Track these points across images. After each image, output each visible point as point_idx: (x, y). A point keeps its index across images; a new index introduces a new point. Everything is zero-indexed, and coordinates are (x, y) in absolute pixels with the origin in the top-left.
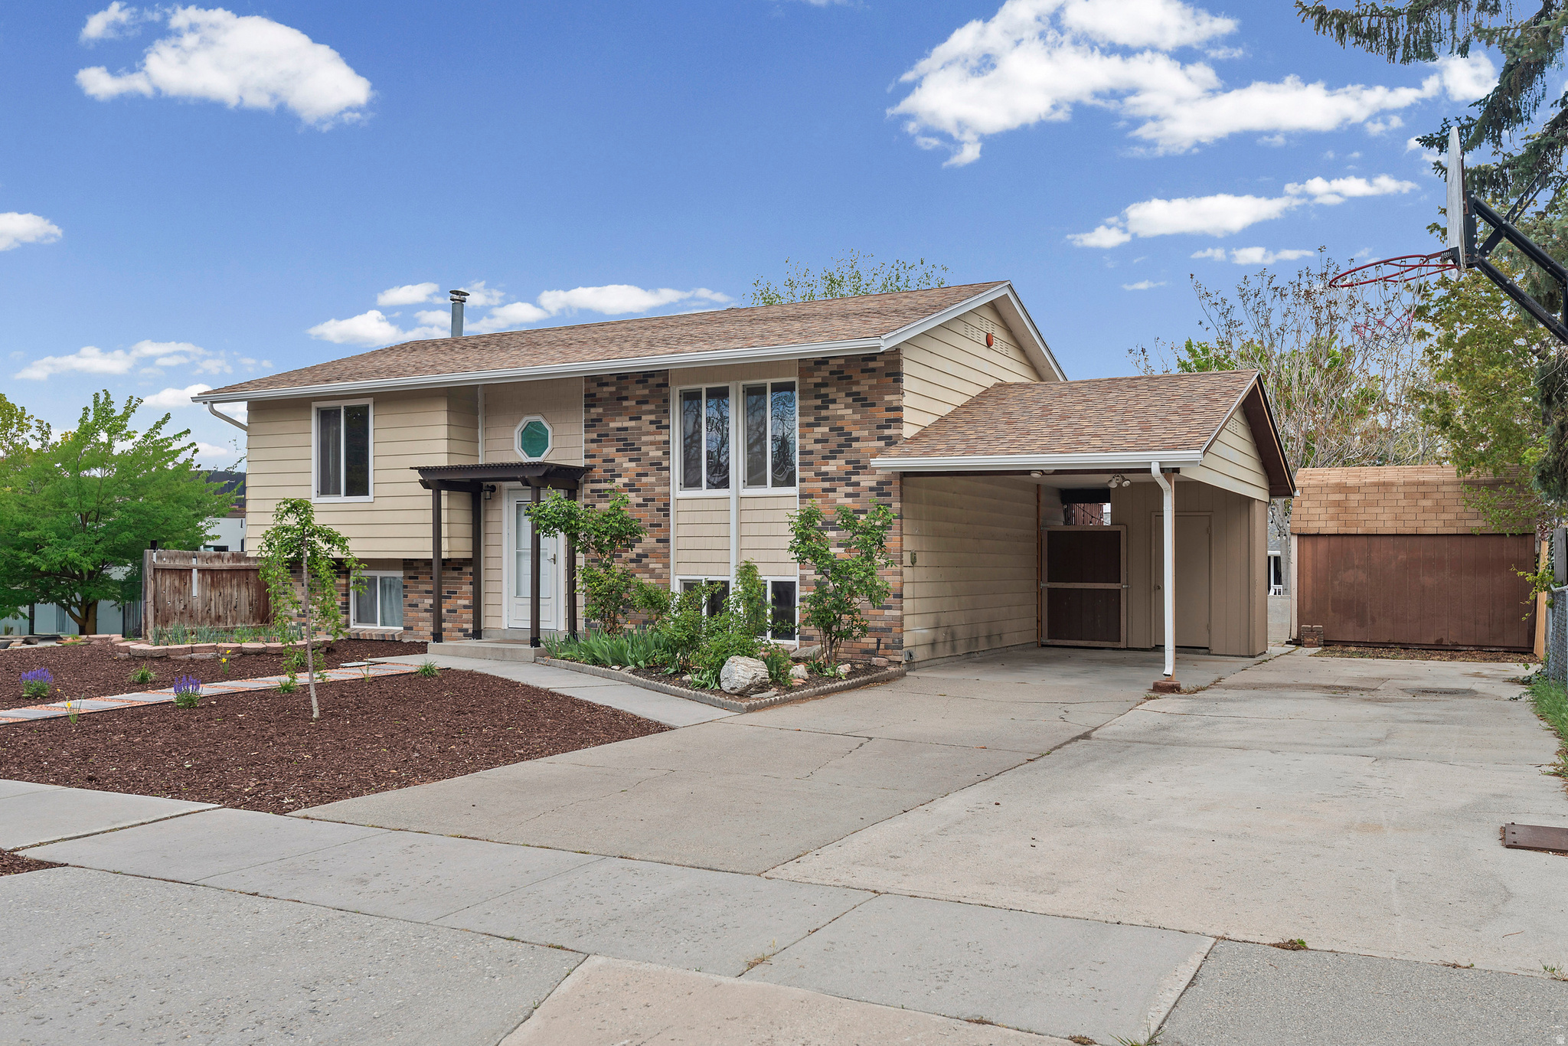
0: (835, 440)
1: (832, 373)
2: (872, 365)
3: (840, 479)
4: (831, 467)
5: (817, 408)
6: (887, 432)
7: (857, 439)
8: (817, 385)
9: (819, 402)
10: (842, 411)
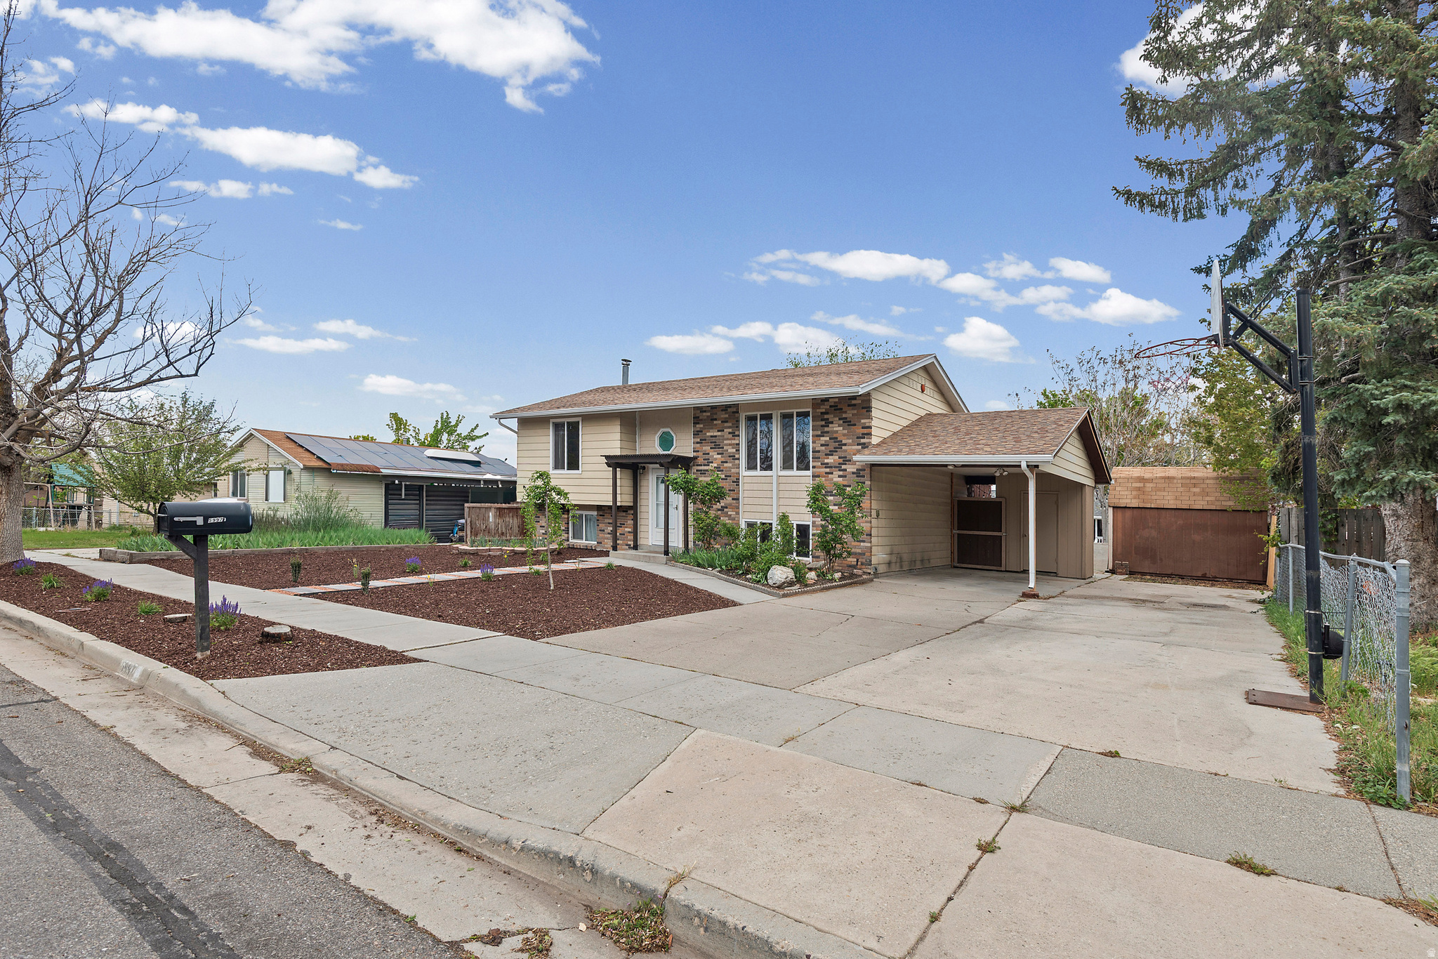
0: (833, 445)
1: (831, 406)
2: (854, 402)
3: (835, 467)
4: (830, 460)
5: (822, 426)
6: (863, 441)
7: (845, 445)
8: (822, 413)
9: (823, 423)
10: (837, 428)
